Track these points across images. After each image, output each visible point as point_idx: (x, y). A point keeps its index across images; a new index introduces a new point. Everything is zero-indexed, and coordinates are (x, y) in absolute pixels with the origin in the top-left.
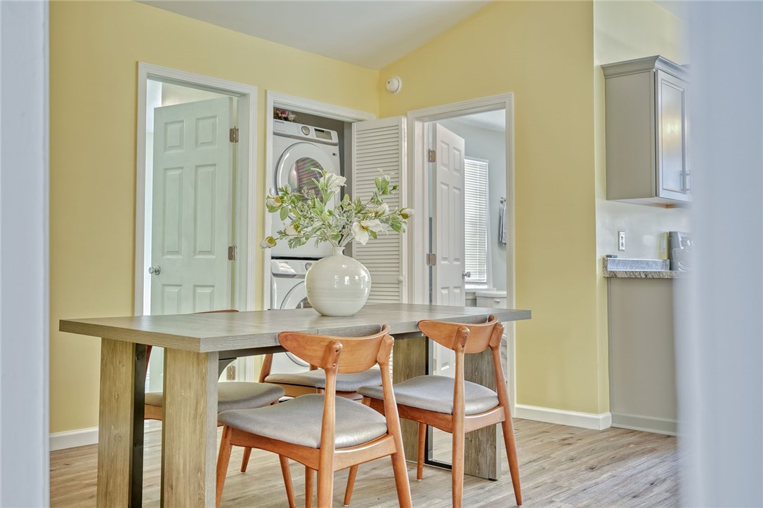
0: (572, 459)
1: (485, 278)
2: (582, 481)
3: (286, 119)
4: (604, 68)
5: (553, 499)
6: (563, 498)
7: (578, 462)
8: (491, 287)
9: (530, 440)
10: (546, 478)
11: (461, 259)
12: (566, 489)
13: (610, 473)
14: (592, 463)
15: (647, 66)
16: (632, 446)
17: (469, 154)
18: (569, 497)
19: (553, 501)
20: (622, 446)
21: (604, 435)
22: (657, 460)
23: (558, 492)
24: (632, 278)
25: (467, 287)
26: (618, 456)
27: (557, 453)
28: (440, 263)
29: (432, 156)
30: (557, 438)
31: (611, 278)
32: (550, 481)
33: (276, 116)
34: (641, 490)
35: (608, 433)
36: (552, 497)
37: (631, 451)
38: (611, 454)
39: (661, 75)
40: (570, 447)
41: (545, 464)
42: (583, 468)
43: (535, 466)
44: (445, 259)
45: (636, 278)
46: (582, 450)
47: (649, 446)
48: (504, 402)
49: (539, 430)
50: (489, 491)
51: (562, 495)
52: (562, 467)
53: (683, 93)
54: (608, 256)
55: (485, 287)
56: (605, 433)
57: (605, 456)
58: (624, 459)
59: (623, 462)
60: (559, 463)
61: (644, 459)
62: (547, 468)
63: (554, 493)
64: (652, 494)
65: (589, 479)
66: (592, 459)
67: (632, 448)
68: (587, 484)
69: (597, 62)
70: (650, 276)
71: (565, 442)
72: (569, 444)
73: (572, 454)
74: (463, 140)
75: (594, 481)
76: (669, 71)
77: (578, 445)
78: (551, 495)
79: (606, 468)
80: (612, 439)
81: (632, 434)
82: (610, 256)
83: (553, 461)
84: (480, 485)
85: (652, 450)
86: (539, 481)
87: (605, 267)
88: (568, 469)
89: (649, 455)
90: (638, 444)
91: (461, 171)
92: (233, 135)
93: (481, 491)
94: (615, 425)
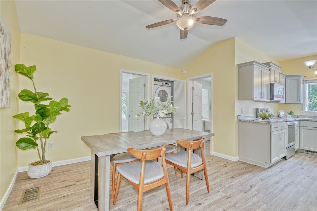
0: (226, 173)
1: (207, 117)
2: (229, 183)
3: (159, 81)
4: (238, 65)
5: (219, 191)
6: (222, 190)
7: (228, 174)
8: (209, 119)
9: (215, 164)
10: (218, 181)
11: (200, 113)
12: (224, 186)
13: (237, 180)
14: (232, 175)
15: (251, 64)
16: (244, 169)
17: (203, 88)
18: (224, 190)
19: (219, 192)
20: (242, 169)
21: (236, 164)
22: (252, 176)
23: (221, 187)
24: (246, 121)
25: (202, 119)
26: (240, 173)
27: (223, 170)
28: (195, 114)
29: (193, 89)
30: (223, 164)
31: (239, 121)
32: (219, 182)
33: (154, 80)
34: (248, 189)
35: (237, 163)
36: (219, 189)
37: (244, 171)
38: (238, 172)
39: (255, 66)
40: (226, 168)
41: (218, 174)
42: (229, 177)
43: (215, 175)
44: (196, 113)
45: (247, 122)
46: (229, 169)
47: (250, 170)
48: (204, 163)
49: (219, 160)
50: (201, 185)
51: (222, 189)
52: (223, 176)
53: (262, 71)
54: (238, 115)
55: (207, 119)
56: (236, 163)
57: (236, 173)
58: (242, 175)
59: (242, 176)
60: (222, 175)
61: (248, 175)
62: (219, 176)
63: (220, 188)
64: (251, 192)
65: (231, 182)
66: (232, 174)
67: (244, 170)
68: (231, 184)
69: (236, 63)
70: (251, 121)
71: (225, 166)
72: (226, 167)
73: (227, 171)
74: (202, 85)
75: (232, 184)
76: (258, 65)
77: (228, 167)
78: (218, 189)
79: (236, 178)
80: (239, 166)
81: (244, 164)
82: (239, 115)
83: (221, 173)
84: (198, 182)
85: (251, 171)
86: (216, 182)
87: (238, 118)
88: (225, 177)
89: (250, 173)
90: (246, 168)
91: (201, 92)
92: (144, 85)
93: (198, 184)
94: (239, 160)
